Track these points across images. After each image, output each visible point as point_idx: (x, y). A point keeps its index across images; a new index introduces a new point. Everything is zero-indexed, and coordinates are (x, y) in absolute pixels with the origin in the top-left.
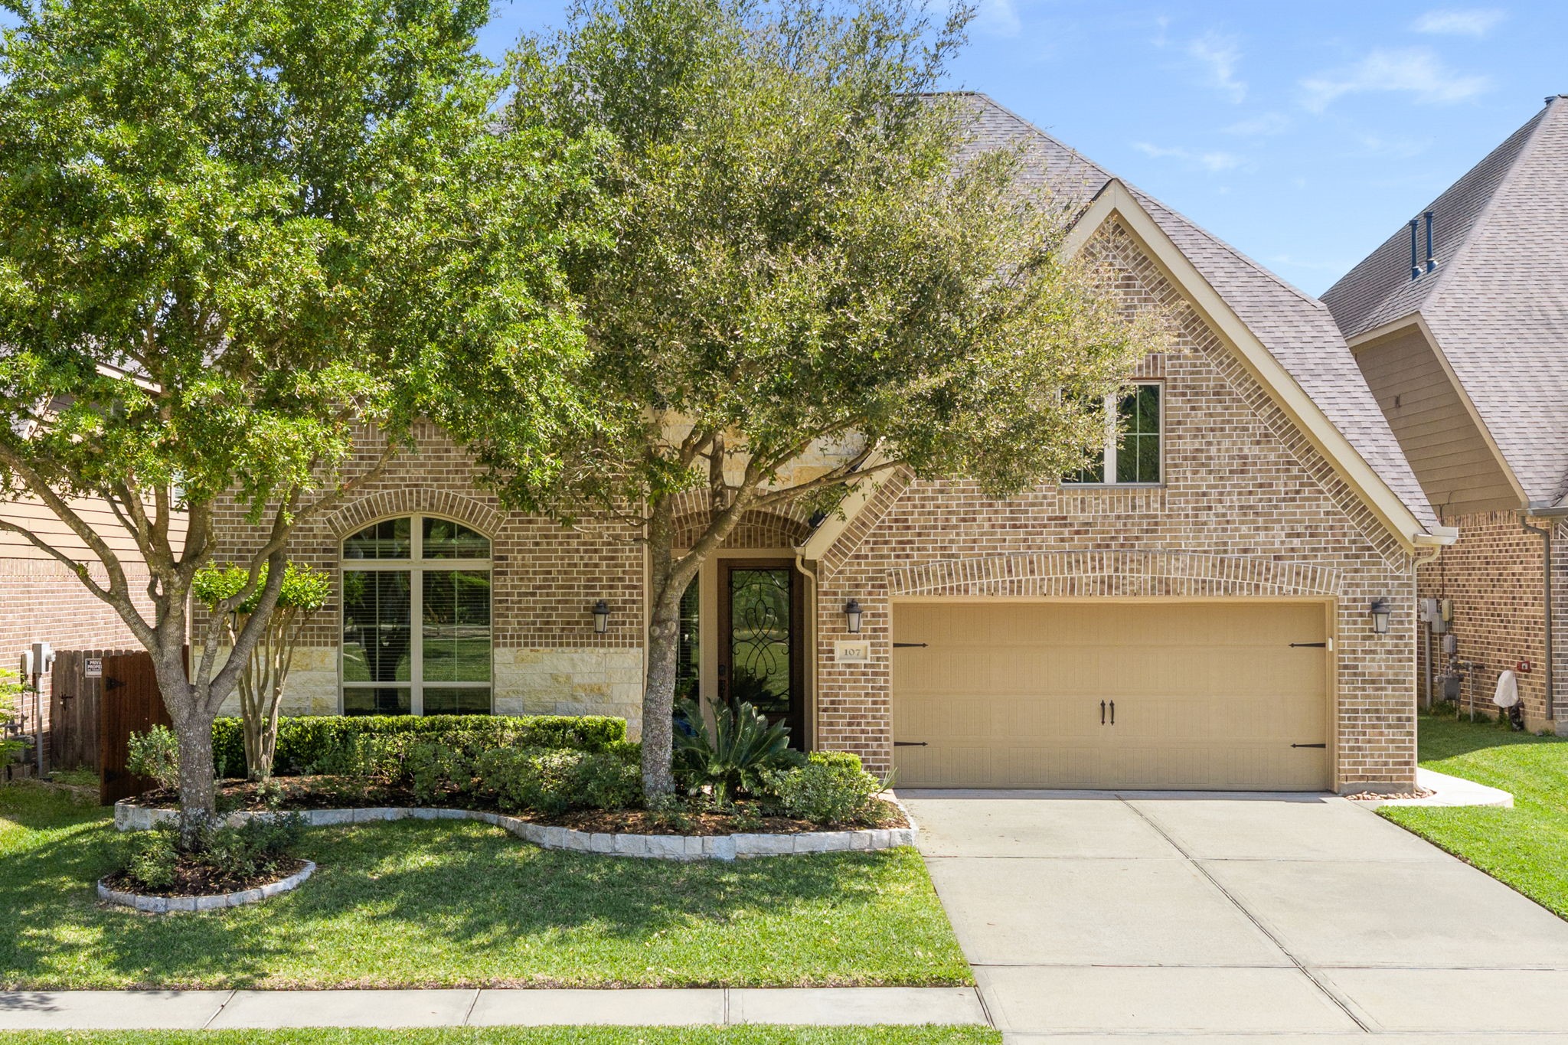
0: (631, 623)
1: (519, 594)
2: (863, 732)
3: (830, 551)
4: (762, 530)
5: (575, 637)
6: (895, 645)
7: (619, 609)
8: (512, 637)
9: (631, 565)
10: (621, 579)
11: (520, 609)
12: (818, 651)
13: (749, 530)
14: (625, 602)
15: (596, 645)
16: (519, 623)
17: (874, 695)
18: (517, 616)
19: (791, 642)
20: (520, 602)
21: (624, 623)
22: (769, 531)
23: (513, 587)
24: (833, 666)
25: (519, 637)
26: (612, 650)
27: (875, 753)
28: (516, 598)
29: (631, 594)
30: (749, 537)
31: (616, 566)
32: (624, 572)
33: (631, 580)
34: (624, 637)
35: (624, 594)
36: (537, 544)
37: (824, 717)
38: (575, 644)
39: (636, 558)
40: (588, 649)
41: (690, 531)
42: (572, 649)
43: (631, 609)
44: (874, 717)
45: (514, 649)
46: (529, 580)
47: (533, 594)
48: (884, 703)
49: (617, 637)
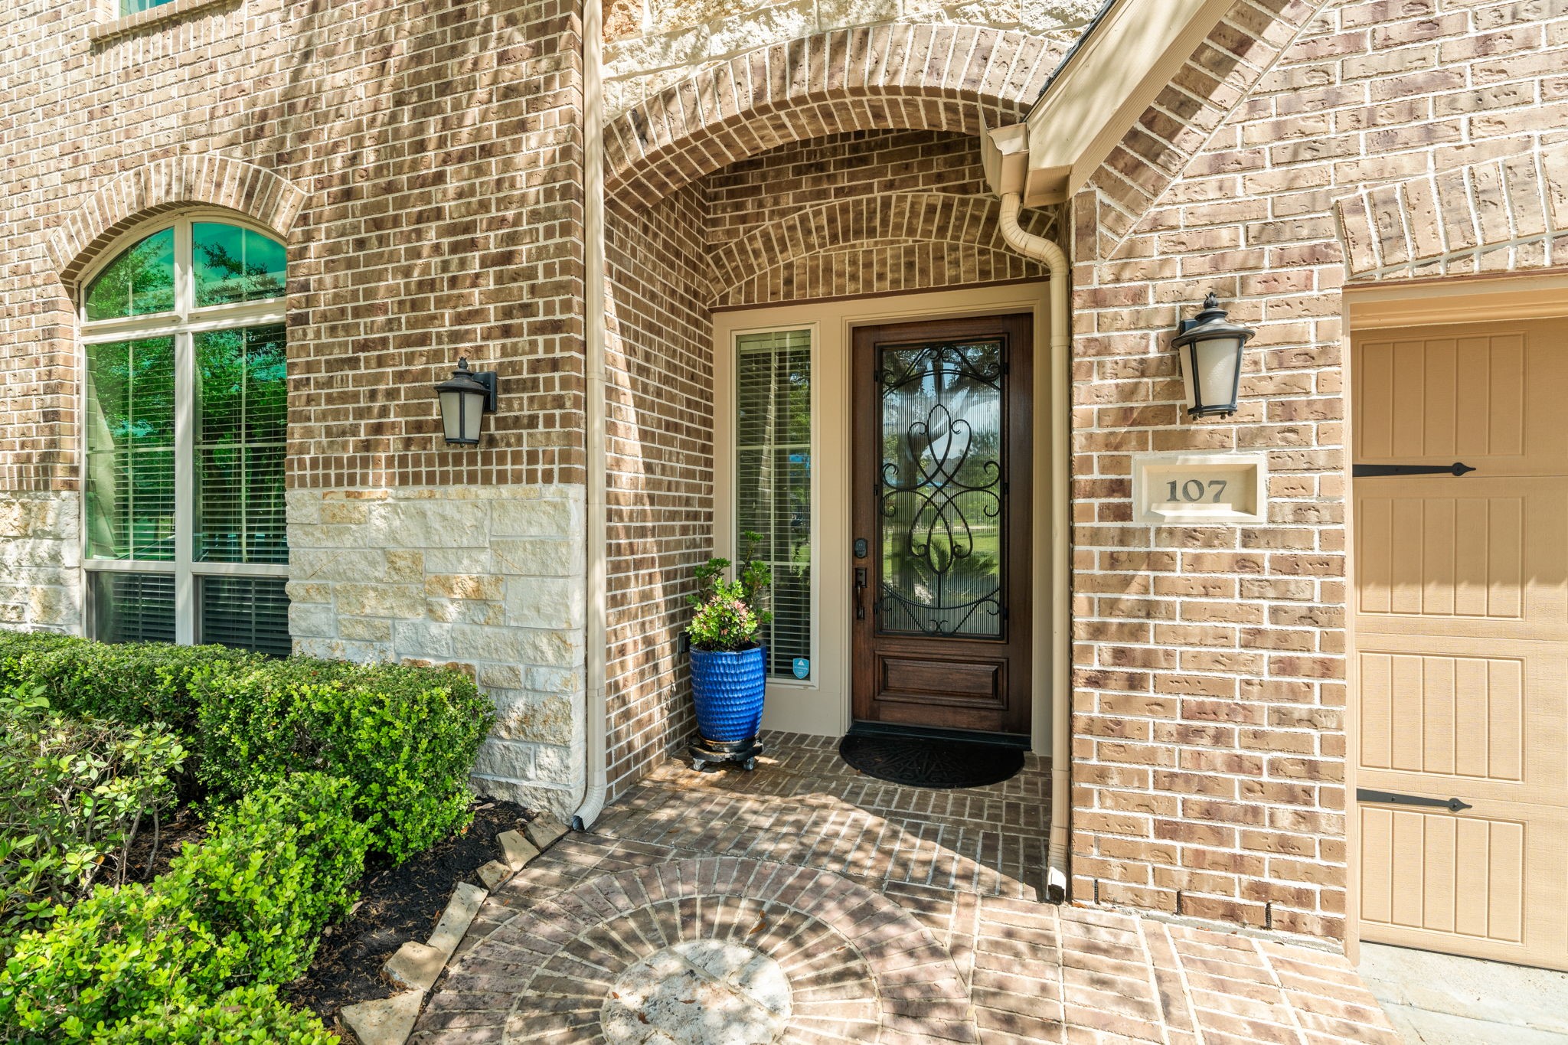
0: (549, 421)
1: (331, 366)
2: (1236, 764)
3: (1116, 155)
4: (938, 248)
5: (430, 462)
6: (1359, 471)
7: (522, 385)
8: (314, 463)
9: (549, 271)
10: (527, 310)
11: (330, 399)
12: (1071, 486)
13: (909, 252)
14: (535, 366)
15: (472, 479)
16: (329, 432)
17: (1282, 641)
18: (324, 416)
19: (1005, 489)
20: (329, 383)
21: (532, 422)
22: (954, 249)
23: (319, 349)
24: (1124, 537)
25: (327, 464)
26: (506, 490)
27: (1285, 845)
28: (323, 375)
29: (549, 346)
30: (910, 265)
31: (515, 277)
32: (533, 290)
33: (549, 308)
34: (533, 457)
35: (533, 345)
36: (361, 244)
37: (1091, 704)
38: (431, 479)
39: (561, 249)
40: (453, 489)
41: (789, 266)
42: (424, 489)
43: (549, 384)
44: (1282, 717)
45: (318, 492)
46: (347, 329)
47: (353, 363)
48: (1326, 668)
49: (516, 458)
